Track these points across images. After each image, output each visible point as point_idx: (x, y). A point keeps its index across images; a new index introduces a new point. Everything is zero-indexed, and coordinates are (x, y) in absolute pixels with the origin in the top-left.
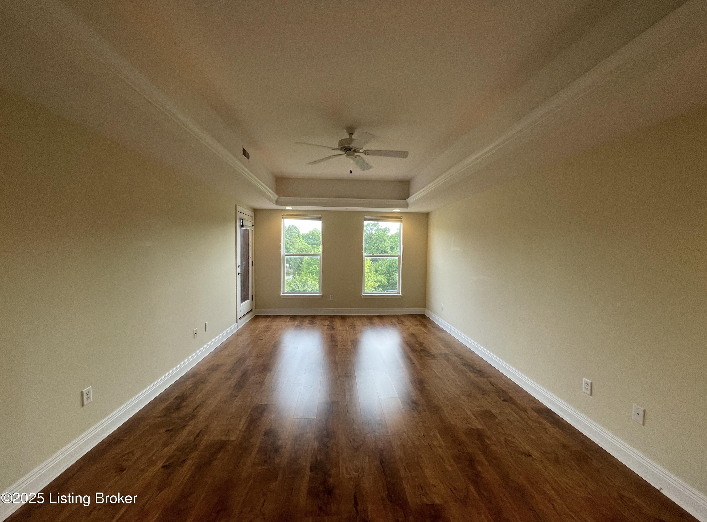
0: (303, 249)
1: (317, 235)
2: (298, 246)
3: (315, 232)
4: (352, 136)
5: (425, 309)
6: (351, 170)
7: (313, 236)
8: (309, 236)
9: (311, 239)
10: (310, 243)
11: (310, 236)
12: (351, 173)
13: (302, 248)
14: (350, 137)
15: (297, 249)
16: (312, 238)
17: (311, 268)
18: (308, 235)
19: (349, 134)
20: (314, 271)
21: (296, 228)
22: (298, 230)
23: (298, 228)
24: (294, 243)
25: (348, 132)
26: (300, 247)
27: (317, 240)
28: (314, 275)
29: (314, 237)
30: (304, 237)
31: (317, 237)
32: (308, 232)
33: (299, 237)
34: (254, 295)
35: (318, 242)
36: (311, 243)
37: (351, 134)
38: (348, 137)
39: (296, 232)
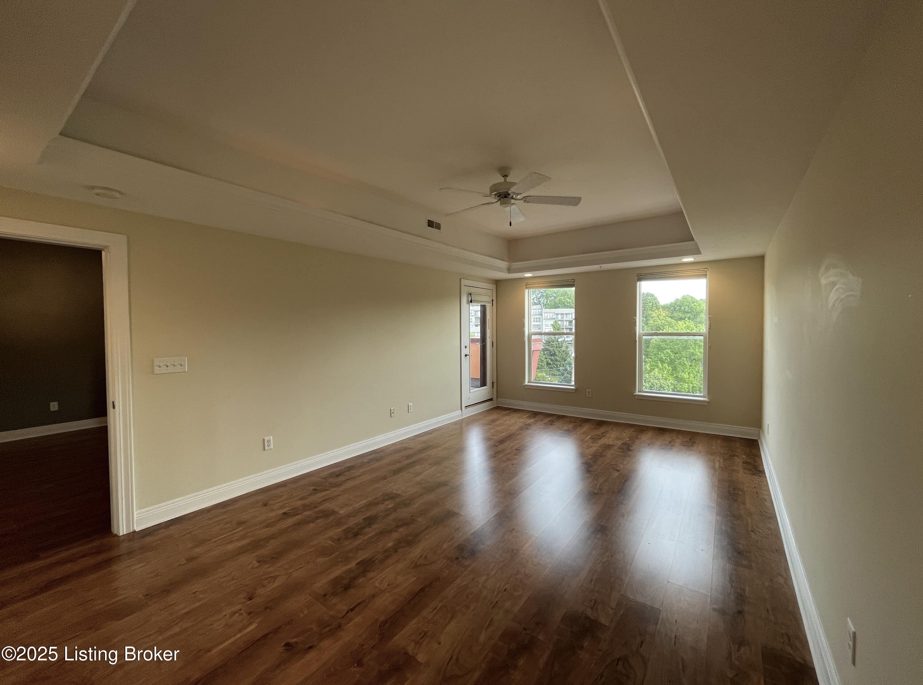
0: (661, 327)
1: (688, 304)
2: (652, 322)
3: (686, 301)
4: (507, 178)
5: (759, 430)
6: (510, 222)
7: (681, 307)
8: (674, 307)
9: (678, 311)
10: (676, 317)
11: (676, 306)
12: (510, 225)
13: (658, 324)
14: (505, 180)
15: (651, 326)
16: (680, 310)
17: (661, 354)
18: (673, 305)
19: (503, 177)
20: (666, 359)
21: (653, 295)
22: (655, 299)
23: (655, 296)
24: (648, 318)
25: (501, 175)
26: (655, 323)
27: (688, 312)
28: (666, 365)
29: (683, 308)
30: (665, 308)
31: (688, 308)
32: (673, 302)
33: (658, 308)
34: (495, 381)
35: (690, 315)
36: (678, 318)
37: (505, 176)
38: (502, 180)
39: (652, 302)
